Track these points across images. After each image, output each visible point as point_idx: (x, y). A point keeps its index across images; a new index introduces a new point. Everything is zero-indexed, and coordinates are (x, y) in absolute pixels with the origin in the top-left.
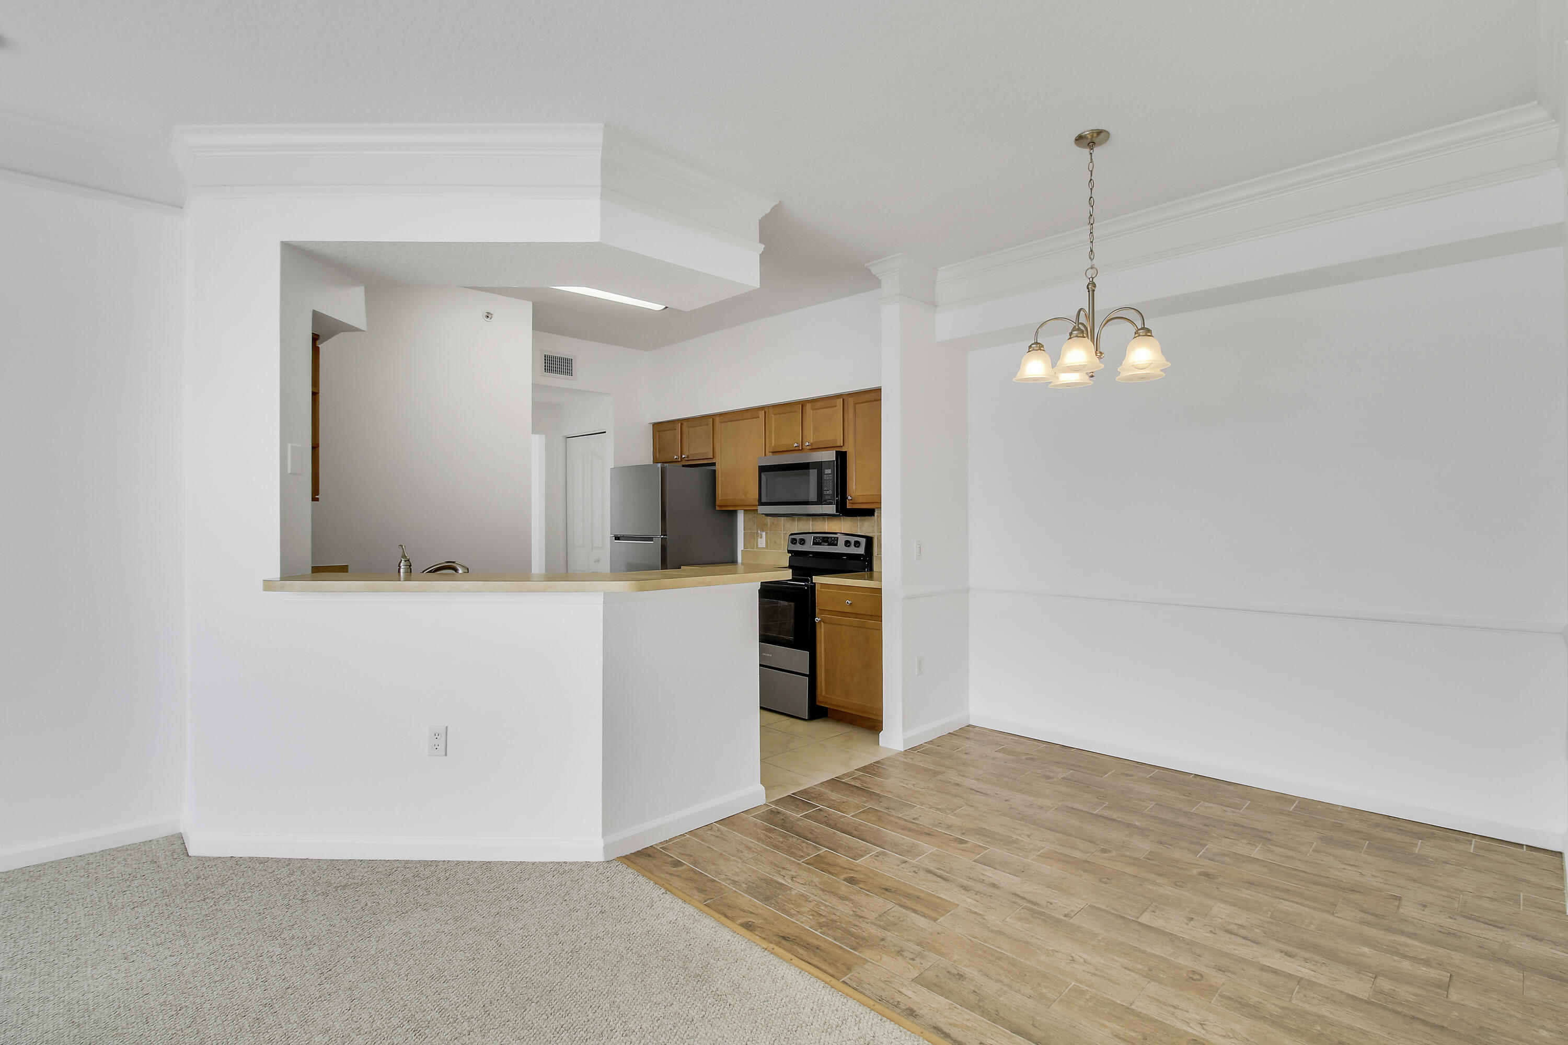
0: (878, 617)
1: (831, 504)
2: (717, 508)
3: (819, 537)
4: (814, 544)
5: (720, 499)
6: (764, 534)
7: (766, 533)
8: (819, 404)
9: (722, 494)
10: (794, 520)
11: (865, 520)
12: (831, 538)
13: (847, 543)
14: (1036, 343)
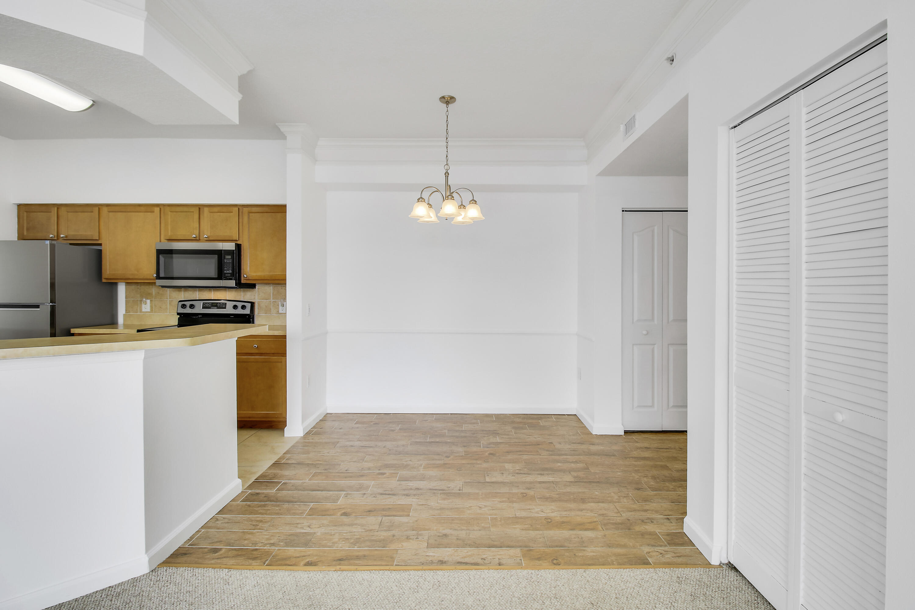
0: (284, 354)
1: (231, 279)
2: (104, 281)
3: (209, 303)
4: (203, 308)
5: (108, 273)
6: (148, 301)
7: (151, 301)
8: (216, 209)
9: (108, 271)
10: (180, 291)
11: (247, 291)
12: (219, 303)
13: (235, 307)
14: (421, 198)
